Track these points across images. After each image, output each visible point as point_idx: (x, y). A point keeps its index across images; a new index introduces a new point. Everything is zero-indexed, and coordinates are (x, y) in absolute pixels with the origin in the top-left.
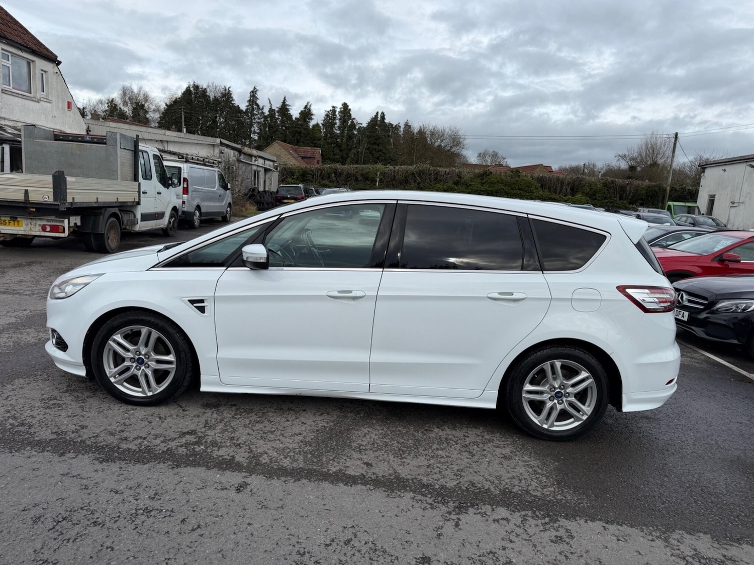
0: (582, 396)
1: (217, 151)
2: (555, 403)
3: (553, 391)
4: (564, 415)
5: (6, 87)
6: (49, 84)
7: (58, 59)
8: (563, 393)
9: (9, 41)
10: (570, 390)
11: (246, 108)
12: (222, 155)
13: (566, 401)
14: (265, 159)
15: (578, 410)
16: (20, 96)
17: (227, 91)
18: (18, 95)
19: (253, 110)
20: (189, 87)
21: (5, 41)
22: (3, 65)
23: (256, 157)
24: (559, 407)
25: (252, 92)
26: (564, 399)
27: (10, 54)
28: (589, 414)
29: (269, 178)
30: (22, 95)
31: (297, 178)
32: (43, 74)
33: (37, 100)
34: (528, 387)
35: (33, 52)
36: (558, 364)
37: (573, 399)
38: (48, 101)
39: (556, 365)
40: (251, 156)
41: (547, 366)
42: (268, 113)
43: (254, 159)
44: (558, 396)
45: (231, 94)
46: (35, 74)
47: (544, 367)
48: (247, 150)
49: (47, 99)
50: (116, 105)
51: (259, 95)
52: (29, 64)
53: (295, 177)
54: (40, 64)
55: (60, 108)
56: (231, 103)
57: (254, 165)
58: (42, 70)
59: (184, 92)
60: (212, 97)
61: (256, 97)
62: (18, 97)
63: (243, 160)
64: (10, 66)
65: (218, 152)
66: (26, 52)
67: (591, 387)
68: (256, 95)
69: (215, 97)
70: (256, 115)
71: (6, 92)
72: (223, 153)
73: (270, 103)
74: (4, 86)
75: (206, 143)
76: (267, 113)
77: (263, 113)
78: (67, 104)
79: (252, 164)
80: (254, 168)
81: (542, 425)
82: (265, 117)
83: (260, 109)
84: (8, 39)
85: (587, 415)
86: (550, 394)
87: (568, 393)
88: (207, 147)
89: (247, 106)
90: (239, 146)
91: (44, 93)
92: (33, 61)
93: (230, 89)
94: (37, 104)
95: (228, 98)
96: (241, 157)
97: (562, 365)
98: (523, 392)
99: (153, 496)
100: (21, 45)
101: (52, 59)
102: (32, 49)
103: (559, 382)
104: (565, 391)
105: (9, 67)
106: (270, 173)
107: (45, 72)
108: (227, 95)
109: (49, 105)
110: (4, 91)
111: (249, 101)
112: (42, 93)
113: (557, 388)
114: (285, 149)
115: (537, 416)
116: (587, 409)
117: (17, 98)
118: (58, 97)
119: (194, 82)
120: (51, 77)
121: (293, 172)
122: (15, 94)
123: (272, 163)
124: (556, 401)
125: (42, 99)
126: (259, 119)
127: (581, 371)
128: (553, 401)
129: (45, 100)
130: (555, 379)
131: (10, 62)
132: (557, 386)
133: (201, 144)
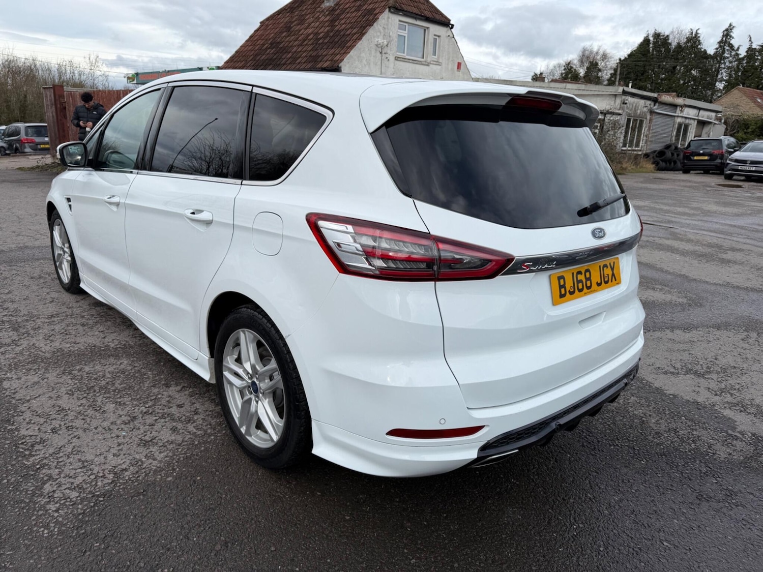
1: (618, 101)
5: (400, 54)
6: (441, 48)
7: (452, 23)
9: (406, 13)
11: (715, 50)
12: (626, 105)
14: (700, 109)
16: (411, 61)
17: (694, 34)
18: (409, 61)
19: (723, 52)
20: (647, 36)
21: (401, 13)
22: (399, 35)
23: (681, 106)
25: (727, 30)
27: (407, 25)
29: (706, 133)
30: (412, 60)
31: (753, 132)
32: (436, 39)
33: (426, 63)
35: (428, 19)
38: (437, 63)
40: (675, 106)
42: (746, 54)
43: (679, 109)
45: (699, 37)
46: (428, 39)
48: (666, 98)
49: (437, 62)
50: (572, 67)
51: (734, 34)
52: (425, 30)
53: (750, 130)
54: (434, 29)
55: (450, 69)
56: (697, 49)
57: (678, 116)
58: (435, 35)
59: (641, 43)
60: (674, 44)
61: (731, 36)
62: (409, 62)
63: (658, 111)
64: (406, 35)
65: (620, 102)
66: (421, 19)
68: (732, 34)
69: (679, 44)
70: (728, 58)
71: (399, 59)
72: (626, 104)
73: (750, 40)
74: (398, 53)
75: (607, 93)
76: (743, 53)
77: (737, 55)
78: (456, 64)
79: (674, 116)
80: (679, 120)
82: (740, 60)
83: (733, 50)
84: (403, 11)
88: (608, 98)
89: (717, 49)
90: (655, 95)
91: (436, 57)
92: (428, 28)
93: (698, 32)
94: (427, 67)
95: (695, 42)
96: (655, 107)
100: (417, 14)
101: (445, 23)
102: (426, 17)
105: (405, 37)
106: (710, 126)
107: (439, 36)
108: (694, 40)
109: (439, 67)
110: (396, 58)
111: (720, 42)
112: (434, 57)
114: (747, 97)
117: (408, 64)
118: (448, 59)
119: (656, 30)
120: (444, 42)
121: (747, 124)
122: (406, 60)
123: (713, 114)
125: (432, 62)
126: (730, 62)
129: (435, 63)
131: (406, 32)
133: (602, 95)
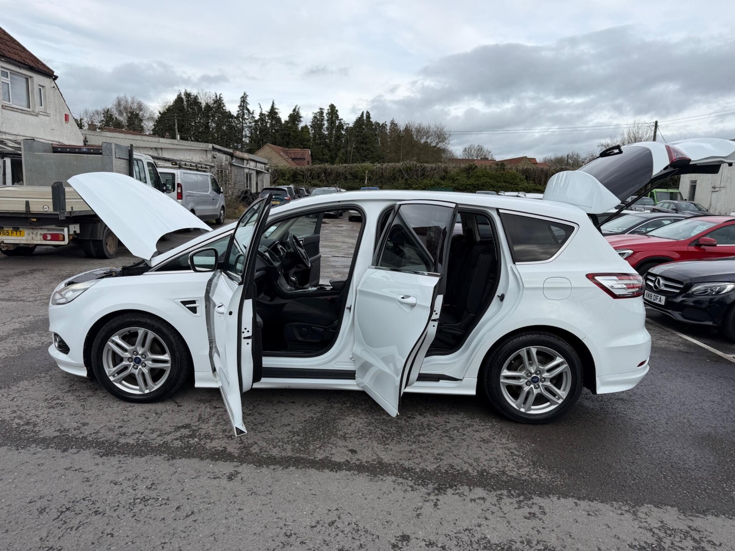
0: (557, 381)
1: (210, 156)
2: (532, 388)
3: (529, 376)
4: (540, 399)
5: (6, 103)
6: (47, 99)
7: (55, 74)
8: (539, 378)
9: (8, 60)
10: (545, 375)
11: (237, 112)
12: (215, 159)
13: (542, 385)
14: (256, 162)
15: (554, 394)
16: (19, 111)
17: (218, 97)
18: (17, 110)
19: (244, 114)
20: (179, 95)
21: (3, 60)
22: (2, 82)
23: (247, 160)
24: (536, 391)
25: (243, 97)
26: (540, 384)
27: (9, 72)
28: (564, 398)
29: (261, 180)
30: (21, 110)
31: (289, 179)
32: (40, 89)
33: (35, 114)
34: (505, 372)
35: (31, 69)
36: (534, 350)
37: (548, 384)
38: (46, 114)
39: (531, 351)
40: (243, 159)
41: (523, 352)
42: (259, 117)
43: (245, 162)
44: (535, 381)
45: (222, 100)
46: (33, 89)
47: (521, 353)
48: (238, 153)
49: (45, 112)
50: (111, 115)
51: (248, 100)
52: (27, 79)
53: (286, 178)
54: (38, 79)
55: (58, 120)
56: (223, 109)
57: (246, 168)
58: (40, 85)
59: (176, 100)
60: (203, 105)
61: (247, 103)
62: (17, 112)
63: (235, 164)
64: (9, 83)
65: (211, 157)
66: (24, 68)
67: (566, 372)
69: (207, 104)
70: (248, 119)
71: (6, 108)
72: (215, 158)
73: (260, 107)
74: (4, 102)
75: (199, 148)
76: (257, 117)
77: (253, 117)
78: (64, 116)
79: (244, 168)
80: (246, 171)
81: (520, 409)
82: (256, 121)
83: (250, 113)
84: (6, 57)
85: (562, 398)
86: (526, 379)
87: (544, 378)
88: (200, 153)
90: (231, 151)
91: (43, 107)
92: (31, 77)
93: (221, 96)
94: (36, 117)
95: (220, 104)
96: (233, 161)
97: (537, 351)
98: (501, 377)
99: (150, 486)
100: (19, 62)
101: (49, 74)
102: (30, 66)
103: (535, 368)
104: (541, 376)
105: (8, 84)
106: (262, 175)
107: (43, 87)
108: (219, 102)
109: (48, 118)
110: (4, 107)
111: (240, 106)
112: (41, 107)
113: (533, 373)
114: (276, 152)
115: (514, 401)
116: (563, 393)
117: (16, 113)
118: (56, 111)
119: (186, 90)
120: (49, 92)
121: (284, 173)
122: (14, 110)
123: (263, 166)
124: (532, 386)
125: (40, 113)
126: (250, 123)
127: (556, 356)
128: (529, 385)
129: (44, 114)
130: (531, 365)
131: (9, 79)
132: (533, 372)
133: (194, 149)
